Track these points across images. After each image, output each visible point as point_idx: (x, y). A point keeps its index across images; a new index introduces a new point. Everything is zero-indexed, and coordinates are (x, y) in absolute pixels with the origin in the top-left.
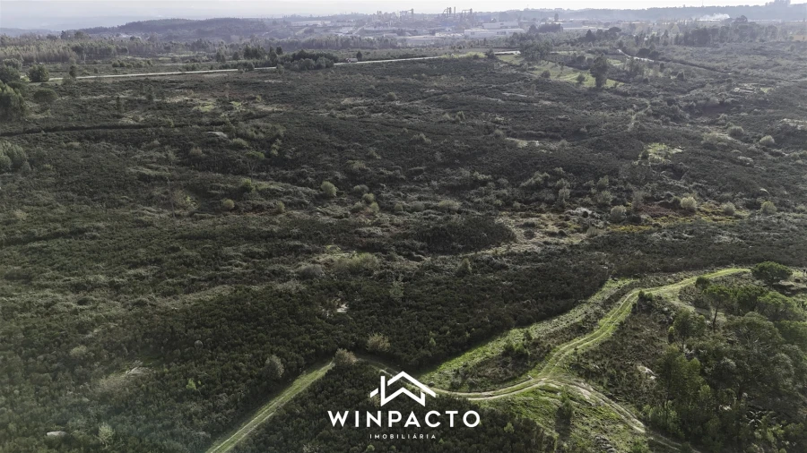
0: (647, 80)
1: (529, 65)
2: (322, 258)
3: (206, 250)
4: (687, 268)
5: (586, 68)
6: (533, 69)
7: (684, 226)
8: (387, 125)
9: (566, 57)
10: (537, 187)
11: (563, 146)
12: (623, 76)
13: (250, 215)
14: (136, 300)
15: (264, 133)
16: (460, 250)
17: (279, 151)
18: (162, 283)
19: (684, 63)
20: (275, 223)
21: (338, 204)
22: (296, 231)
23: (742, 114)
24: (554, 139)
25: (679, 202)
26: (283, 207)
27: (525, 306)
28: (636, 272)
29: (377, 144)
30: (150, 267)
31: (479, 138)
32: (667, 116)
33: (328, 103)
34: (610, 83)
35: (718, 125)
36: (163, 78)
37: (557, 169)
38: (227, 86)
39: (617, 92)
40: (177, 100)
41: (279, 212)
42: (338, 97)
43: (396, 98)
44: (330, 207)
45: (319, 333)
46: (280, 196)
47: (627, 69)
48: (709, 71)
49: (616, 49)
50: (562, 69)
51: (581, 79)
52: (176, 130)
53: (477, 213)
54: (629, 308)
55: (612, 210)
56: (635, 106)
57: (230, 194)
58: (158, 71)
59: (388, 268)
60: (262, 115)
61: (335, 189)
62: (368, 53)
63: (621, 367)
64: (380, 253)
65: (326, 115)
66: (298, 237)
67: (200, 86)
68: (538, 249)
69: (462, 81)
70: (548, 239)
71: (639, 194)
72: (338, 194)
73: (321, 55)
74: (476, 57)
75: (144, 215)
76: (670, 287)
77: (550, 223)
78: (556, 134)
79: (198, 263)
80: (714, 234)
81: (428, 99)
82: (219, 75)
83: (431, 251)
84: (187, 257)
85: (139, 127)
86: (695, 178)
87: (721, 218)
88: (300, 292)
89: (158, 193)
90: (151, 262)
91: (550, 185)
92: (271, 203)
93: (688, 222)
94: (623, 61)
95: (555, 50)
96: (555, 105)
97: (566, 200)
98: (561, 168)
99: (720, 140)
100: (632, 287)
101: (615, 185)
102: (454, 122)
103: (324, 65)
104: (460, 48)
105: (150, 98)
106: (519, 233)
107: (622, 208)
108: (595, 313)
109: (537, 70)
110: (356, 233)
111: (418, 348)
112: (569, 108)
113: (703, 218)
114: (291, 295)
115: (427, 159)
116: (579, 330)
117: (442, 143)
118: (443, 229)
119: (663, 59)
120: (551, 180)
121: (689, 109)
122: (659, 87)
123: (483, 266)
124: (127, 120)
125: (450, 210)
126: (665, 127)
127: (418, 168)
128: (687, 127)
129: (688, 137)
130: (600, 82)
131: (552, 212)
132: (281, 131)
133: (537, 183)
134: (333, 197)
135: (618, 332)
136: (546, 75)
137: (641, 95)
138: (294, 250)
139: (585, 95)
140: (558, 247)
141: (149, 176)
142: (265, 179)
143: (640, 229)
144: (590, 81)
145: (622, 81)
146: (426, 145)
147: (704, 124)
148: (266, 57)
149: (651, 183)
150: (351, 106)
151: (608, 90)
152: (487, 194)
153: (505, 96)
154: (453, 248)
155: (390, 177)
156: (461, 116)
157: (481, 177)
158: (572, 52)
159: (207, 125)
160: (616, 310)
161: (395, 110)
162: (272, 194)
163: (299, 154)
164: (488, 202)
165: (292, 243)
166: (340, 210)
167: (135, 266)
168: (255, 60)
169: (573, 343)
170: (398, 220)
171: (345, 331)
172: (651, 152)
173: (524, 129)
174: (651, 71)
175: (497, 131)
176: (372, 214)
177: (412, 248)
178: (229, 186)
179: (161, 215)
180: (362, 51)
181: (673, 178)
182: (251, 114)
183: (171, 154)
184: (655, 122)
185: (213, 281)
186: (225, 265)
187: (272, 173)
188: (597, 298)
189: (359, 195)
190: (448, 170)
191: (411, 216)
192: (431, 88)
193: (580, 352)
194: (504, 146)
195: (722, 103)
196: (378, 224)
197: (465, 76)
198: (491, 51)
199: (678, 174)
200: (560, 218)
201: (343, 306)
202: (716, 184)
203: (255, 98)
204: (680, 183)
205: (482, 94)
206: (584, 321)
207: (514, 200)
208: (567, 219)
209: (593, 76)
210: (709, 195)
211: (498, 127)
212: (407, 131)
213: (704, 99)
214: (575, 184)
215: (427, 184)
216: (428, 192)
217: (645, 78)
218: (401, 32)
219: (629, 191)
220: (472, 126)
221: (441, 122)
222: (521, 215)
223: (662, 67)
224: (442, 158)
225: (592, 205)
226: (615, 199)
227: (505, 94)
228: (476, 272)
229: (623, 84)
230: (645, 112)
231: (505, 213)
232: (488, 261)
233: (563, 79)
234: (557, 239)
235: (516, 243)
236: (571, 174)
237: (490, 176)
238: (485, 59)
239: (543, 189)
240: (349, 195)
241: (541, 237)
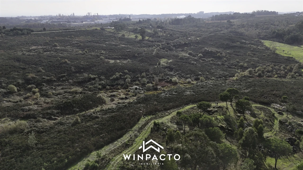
0: (160, 36)
1: (117, 32)
4: (174, 107)
5: (138, 33)
6: (119, 34)
7: (173, 89)
8: (50, 57)
9: (131, 29)
10: (117, 79)
11: (129, 61)
12: (151, 35)
16: (77, 112)
19: (172, 31)
21: (18, 95)
23: (192, 47)
24: (125, 59)
25: (172, 80)
28: (153, 112)
29: (44, 65)
31: (93, 60)
32: (167, 49)
33: (23, 49)
34: (147, 38)
35: (184, 51)
37: (125, 71)
39: (149, 41)
42: (29, 46)
43: (58, 45)
44: (13, 97)
47: (153, 33)
48: (180, 33)
49: (149, 26)
50: (129, 33)
51: (136, 37)
53: (90, 93)
54: (149, 130)
55: (147, 85)
56: (155, 46)
61: (16, 88)
68: (114, 106)
69: (89, 38)
70: (120, 101)
71: (157, 78)
72: (19, 91)
74: (96, 29)
76: (167, 117)
77: (122, 94)
78: (126, 57)
80: (184, 91)
81: (73, 45)
83: (62, 114)
86: (177, 71)
87: (187, 85)
93: (175, 88)
94: (151, 30)
96: (126, 46)
97: (129, 83)
98: (127, 71)
99: (185, 56)
100: (151, 119)
101: (148, 76)
102: (83, 54)
103: (26, 33)
106: (107, 100)
107: (150, 85)
109: (120, 34)
110: (21, 110)
112: (131, 47)
113: (180, 86)
115: (68, 71)
117: (75, 63)
118: (69, 102)
119: (165, 29)
120: (123, 76)
121: (174, 46)
122: (164, 39)
123: (86, 118)
125: (76, 93)
126: (166, 53)
127: (63, 75)
128: (174, 53)
129: (174, 56)
130: (143, 37)
131: (123, 89)
133: (117, 77)
134: (15, 92)
136: (124, 36)
137: (158, 42)
139: (138, 42)
143: (157, 92)
144: (140, 37)
145: (151, 37)
146: (68, 64)
147: (180, 51)
149: (161, 74)
150: (34, 50)
151: (146, 40)
152: (95, 84)
153: (106, 43)
154: (74, 111)
155: (48, 80)
156: (86, 52)
157: (92, 76)
158: (133, 27)
160: (144, 132)
161: (56, 51)
164: (95, 87)
166: (18, 99)
170: (49, 100)
172: (161, 63)
173: (113, 56)
174: (161, 33)
175: (101, 57)
176: (36, 99)
177: (52, 114)
181: (170, 71)
184: (163, 51)
189: (30, 90)
190: (78, 75)
191: (56, 97)
192: (76, 41)
194: (104, 63)
195: (185, 44)
196: (37, 103)
197: (90, 36)
198: (102, 27)
199: (171, 69)
200: (126, 91)
202: (184, 72)
204: (172, 73)
205: (97, 43)
207: (106, 85)
208: (129, 91)
209: (141, 35)
210: (183, 77)
211: (102, 56)
212: (59, 59)
213: (179, 42)
214: (133, 76)
215: (67, 82)
216: (67, 85)
217: (159, 35)
218: (69, 22)
219: (153, 77)
220: (91, 55)
221: (77, 54)
222: (110, 91)
223: (165, 32)
224: (75, 69)
225: (139, 84)
226: (148, 81)
227: (107, 42)
228: (83, 122)
229: (151, 38)
230: (159, 48)
231: (102, 91)
232: (90, 116)
233: (130, 37)
234: (124, 100)
235: (106, 104)
236: (131, 73)
237: (97, 76)
238: (100, 30)
239: (119, 79)
240: (25, 90)
241: (117, 101)
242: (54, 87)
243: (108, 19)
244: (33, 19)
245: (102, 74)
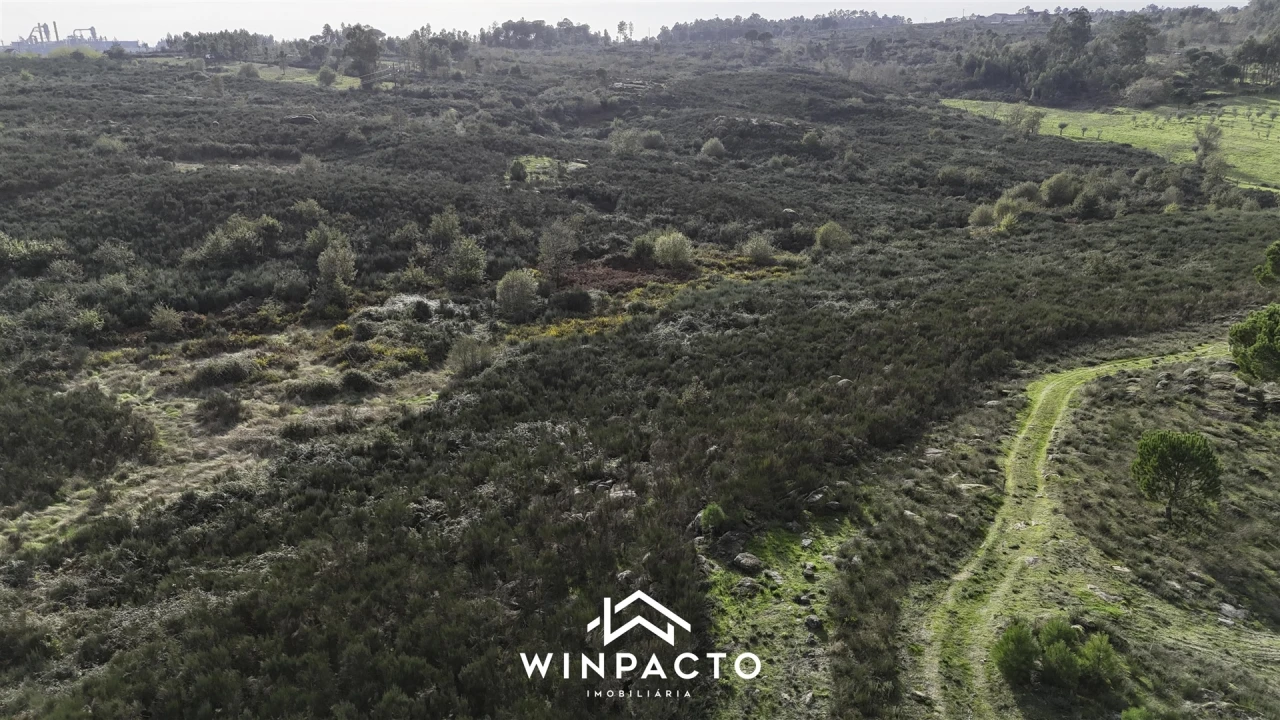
10: (243, 256)
55: (497, 287)
70: (305, 415)
91: (284, 247)
97: (348, 282)
98: (312, 204)
120: (287, 236)
131: (307, 322)
133: (241, 245)
140: (353, 440)
200: (340, 335)
208: (365, 334)
213: (574, 99)
214: (364, 237)
222: (185, 349)
231: (115, 353)
234: (339, 407)
235: (152, 463)
236: (347, 216)
239: (262, 260)
241: (272, 414)
245: (113, 228)
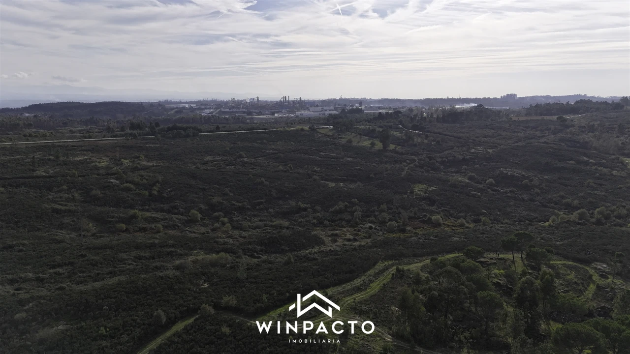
1: (339, 135)
2: (191, 258)
3: (106, 255)
4: (428, 254)
5: (376, 137)
6: (341, 138)
7: (433, 233)
8: (238, 174)
9: (364, 130)
10: (340, 212)
11: (359, 186)
12: (401, 142)
13: (138, 234)
14: (57, 287)
15: (147, 180)
16: (287, 251)
17: (158, 192)
18: (76, 276)
19: (441, 134)
20: (156, 238)
21: (201, 225)
22: (172, 242)
23: (476, 166)
24: (353, 181)
25: (431, 219)
26: (162, 229)
27: (325, 278)
28: (397, 257)
29: (230, 186)
30: (65, 267)
31: (302, 181)
32: (428, 167)
33: (194, 160)
34: (392, 147)
35: (461, 173)
36: (66, 144)
37: (353, 200)
38: (118, 149)
39: (396, 152)
40: (79, 159)
41: (159, 232)
42: (202, 155)
43: (245, 156)
44: (196, 228)
45: (189, 298)
46: (159, 221)
47: (404, 137)
48: (456, 139)
49: (397, 125)
50: (360, 138)
51: (373, 144)
52: (80, 178)
53: (300, 229)
54: (390, 276)
55: (388, 224)
56: (407, 161)
57: (122, 220)
58: (61, 139)
59: (237, 262)
60: (146, 168)
61: (199, 216)
62: (225, 127)
63: (382, 308)
64: (231, 254)
65: (193, 167)
66: (173, 246)
67: (96, 149)
68: (338, 249)
69: (292, 145)
70: (347, 243)
71: (405, 214)
72: (202, 219)
73: (190, 128)
74: (302, 130)
75: (57, 235)
76: (417, 265)
77: (348, 234)
78: (354, 179)
79: (101, 264)
80: (450, 236)
81: (268, 157)
82: (110, 141)
83: (267, 252)
84: (93, 260)
85: (50, 177)
86: (443, 205)
87: (457, 228)
88: (176, 276)
89: (67, 221)
90: (65, 264)
91: (348, 210)
92: (153, 226)
93: (436, 231)
94: (401, 132)
95: (357, 125)
96: (355, 160)
97: (359, 219)
98: (356, 200)
99: (461, 182)
100: (393, 265)
101: (391, 209)
102: (285, 171)
103: (192, 134)
104: (292, 124)
105: (57, 157)
106: (327, 240)
107: (394, 223)
108: (369, 280)
109: (344, 138)
110: (215, 242)
111: (255, 304)
112: (363, 162)
113: (446, 229)
114: (169, 278)
115: (266, 195)
116: (359, 289)
117: (276, 184)
118: (276, 238)
120: (349, 207)
121: (443, 163)
122: (424, 149)
123: (301, 259)
124: (40, 172)
125: (281, 227)
126: (426, 174)
127: (260, 200)
128: (441, 175)
129: (440, 180)
130: (385, 146)
131: (350, 227)
132: (160, 178)
133: (340, 209)
134: (198, 221)
135: (382, 290)
136: (350, 141)
137: (412, 154)
138: (170, 254)
139: (375, 154)
140: (351, 247)
141: (61, 210)
142: (147, 211)
143: (405, 235)
144: (379, 145)
145: (400, 145)
146: (265, 186)
147: (453, 172)
148: (147, 129)
149: (413, 208)
150: (212, 162)
151: (390, 151)
152: (307, 216)
153: (321, 155)
154: (282, 249)
155: (239, 207)
156: (290, 167)
157: (303, 206)
158: (368, 127)
159: (103, 175)
160: (382, 278)
161: (244, 164)
162: (154, 220)
163: (172, 193)
164: (307, 222)
165: (169, 250)
166: (203, 230)
167: (54, 267)
168: (139, 131)
169: (354, 296)
170: (244, 234)
171: (206, 297)
172: (416, 190)
173: (333, 176)
174: (419, 139)
175: (315, 177)
176: (226, 231)
177: (254, 251)
178: (121, 215)
179: (71, 235)
180: (220, 126)
181: (429, 205)
182: (136, 167)
183: (76, 195)
184: (421, 171)
185: (112, 274)
186: (121, 265)
187: (153, 207)
188: (371, 272)
189: (217, 219)
190: (281, 202)
191: (254, 231)
192: (271, 149)
193: (357, 300)
194: (319, 186)
195: (464, 159)
196: (231, 237)
197: (294, 142)
198: (313, 126)
199: (432, 202)
200: (355, 230)
201: (206, 285)
202: (456, 208)
203: (139, 157)
204: (433, 208)
205: (306, 154)
206: (361, 285)
207: (325, 220)
208: (359, 231)
209: (380, 142)
210: (451, 215)
211: (315, 175)
212: (252, 177)
213: (452, 157)
214: (365, 209)
215: (265, 211)
216: (266, 216)
217: (415, 143)
218: (250, 113)
219: (399, 213)
220: (298, 174)
221: (277, 171)
222: (329, 229)
223: (427, 137)
224: (276, 194)
225: (375, 222)
226: (390, 218)
227: (322, 153)
228: (297, 263)
229: (400, 147)
230: (414, 165)
231: (318, 228)
232: (305, 257)
233: (361, 144)
234: (351, 242)
235: (325, 245)
236: (363, 203)
237: (309, 205)
238: (308, 131)
239: (344, 213)
240: (210, 219)
241: (342, 242)
242: (248, 218)
243: (320, 108)
244: (187, 106)
245: (318, 202)
